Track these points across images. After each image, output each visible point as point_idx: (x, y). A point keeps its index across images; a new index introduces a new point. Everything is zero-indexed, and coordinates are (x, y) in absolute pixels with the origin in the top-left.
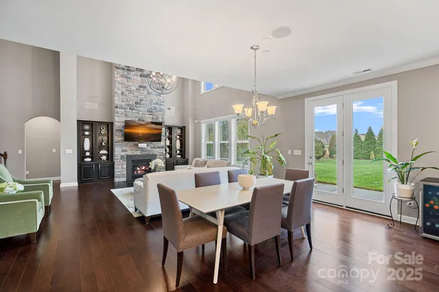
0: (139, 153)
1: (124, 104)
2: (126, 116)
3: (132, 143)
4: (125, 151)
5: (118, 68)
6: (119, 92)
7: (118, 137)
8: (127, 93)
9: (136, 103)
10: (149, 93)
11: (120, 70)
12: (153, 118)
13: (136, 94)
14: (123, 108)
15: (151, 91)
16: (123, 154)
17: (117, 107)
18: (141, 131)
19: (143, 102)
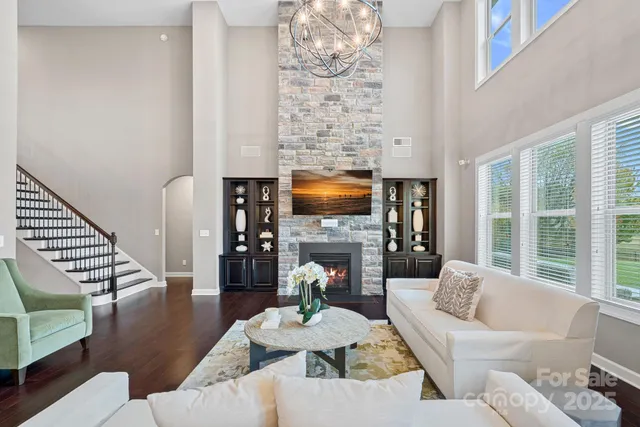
0: (324, 239)
1: (295, 138)
2: (299, 162)
3: (311, 219)
4: (297, 234)
5: (284, 68)
6: (287, 116)
7: (285, 206)
8: (301, 115)
9: (319, 135)
10: (346, 110)
11: (288, 72)
12: (354, 163)
13: (319, 115)
14: (293, 148)
15: (350, 102)
16: (294, 240)
17: (282, 147)
18: (325, 192)
19: (333, 130)
